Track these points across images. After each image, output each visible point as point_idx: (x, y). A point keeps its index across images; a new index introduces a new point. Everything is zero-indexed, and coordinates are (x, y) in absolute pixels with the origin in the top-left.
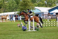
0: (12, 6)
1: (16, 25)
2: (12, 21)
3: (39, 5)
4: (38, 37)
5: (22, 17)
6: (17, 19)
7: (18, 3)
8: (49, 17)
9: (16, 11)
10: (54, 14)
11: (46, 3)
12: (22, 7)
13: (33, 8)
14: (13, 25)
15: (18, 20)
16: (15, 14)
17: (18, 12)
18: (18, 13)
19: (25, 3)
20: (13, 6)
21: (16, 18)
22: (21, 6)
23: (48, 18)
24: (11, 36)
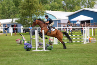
0: (7, 10)
1: (14, 41)
2: (7, 34)
3: (53, 8)
4: (51, 61)
5: (24, 27)
6: (15, 31)
7: (17, 4)
8: (70, 27)
9: (15, 17)
10: (77, 23)
11: (65, 4)
12: (24, 11)
13: (43, 12)
14: (10, 40)
15: (17, 32)
16: (12, 22)
17: (17, 19)
18: (17, 21)
19: (30, 4)
20: (9, 9)
21: (14, 29)
22: (23, 8)
23: (68, 29)
24: (6, 60)
